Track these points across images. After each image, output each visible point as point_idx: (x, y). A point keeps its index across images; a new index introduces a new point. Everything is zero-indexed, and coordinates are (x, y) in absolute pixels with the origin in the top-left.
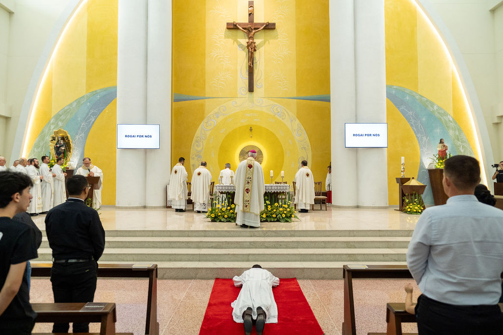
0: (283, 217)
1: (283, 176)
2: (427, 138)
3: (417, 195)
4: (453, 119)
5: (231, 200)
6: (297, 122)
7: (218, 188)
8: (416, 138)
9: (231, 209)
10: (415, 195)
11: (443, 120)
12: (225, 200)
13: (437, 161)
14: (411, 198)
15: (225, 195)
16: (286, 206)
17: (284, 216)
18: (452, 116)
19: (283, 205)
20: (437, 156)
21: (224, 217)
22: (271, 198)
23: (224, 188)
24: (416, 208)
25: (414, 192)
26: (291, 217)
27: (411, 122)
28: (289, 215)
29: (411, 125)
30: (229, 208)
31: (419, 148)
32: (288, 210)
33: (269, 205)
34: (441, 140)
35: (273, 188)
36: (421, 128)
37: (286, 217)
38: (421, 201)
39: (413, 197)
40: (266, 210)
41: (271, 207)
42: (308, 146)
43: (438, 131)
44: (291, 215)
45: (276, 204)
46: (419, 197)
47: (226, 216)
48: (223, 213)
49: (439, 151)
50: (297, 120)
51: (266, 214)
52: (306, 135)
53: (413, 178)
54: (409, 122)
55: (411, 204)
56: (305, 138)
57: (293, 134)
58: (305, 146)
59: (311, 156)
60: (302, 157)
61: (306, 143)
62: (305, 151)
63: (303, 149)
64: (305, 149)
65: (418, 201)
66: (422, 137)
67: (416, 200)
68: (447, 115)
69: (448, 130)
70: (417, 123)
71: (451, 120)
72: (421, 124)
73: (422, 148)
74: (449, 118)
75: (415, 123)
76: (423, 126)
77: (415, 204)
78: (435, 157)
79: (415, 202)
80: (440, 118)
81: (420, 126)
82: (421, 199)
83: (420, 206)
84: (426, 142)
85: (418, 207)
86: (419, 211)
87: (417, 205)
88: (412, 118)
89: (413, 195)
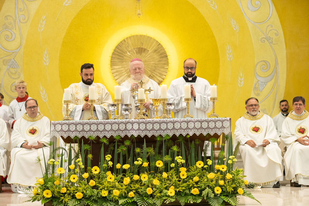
0: (216, 195)
1: (216, 96)
5: (90, 156)
7: (59, 127)
9: (91, 177)
12: (77, 157)
15: (76, 146)
16: (223, 168)
17: (218, 191)
19: (217, 167)
21: (74, 197)
22: (188, 149)
23: (73, 128)
26: (235, 193)
28: (230, 189)
30: (86, 175)
32: (229, 176)
33: (183, 165)
35: (191, 125)
37: (225, 193)
40: (175, 179)
41: (188, 171)
42: (276, 35)
44: (235, 189)
45: (200, 164)
47: (79, 195)
48: (72, 189)
51: (176, 187)
52: (274, 7)
56: (270, 16)
57: (241, 7)
58: (269, 35)
59: (285, 59)
60: (264, 61)
61: (272, 26)
62: (271, 47)
63: (266, 40)
64: (271, 43)
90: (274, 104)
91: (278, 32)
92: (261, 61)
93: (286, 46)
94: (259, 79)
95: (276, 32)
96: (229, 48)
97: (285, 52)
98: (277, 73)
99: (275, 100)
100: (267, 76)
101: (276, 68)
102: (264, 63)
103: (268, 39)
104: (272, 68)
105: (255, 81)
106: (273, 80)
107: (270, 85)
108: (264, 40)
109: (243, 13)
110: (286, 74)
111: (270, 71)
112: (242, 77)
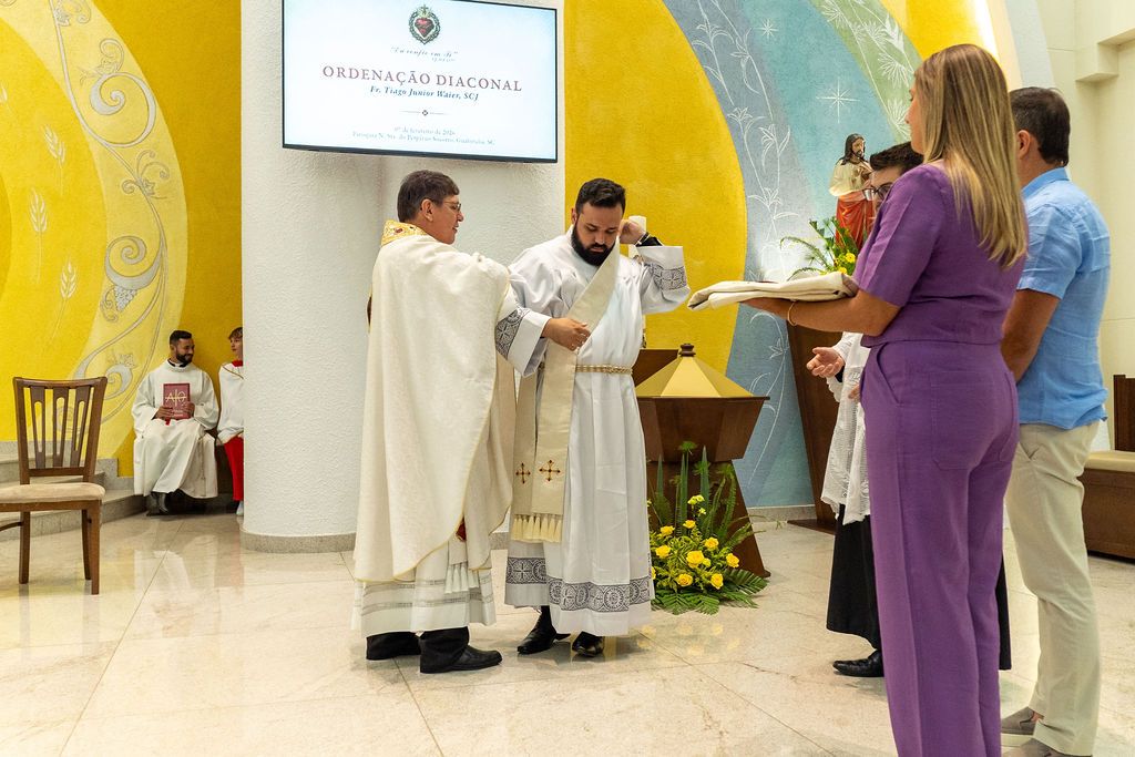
2: (781, 137)
3: (703, 467)
4: (908, 43)
6: (99, 26)
8: (725, 131)
10: (694, 460)
11: (860, 41)
13: (830, 258)
14: (670, 492)
18: (904, 25)
20: (831, 231)
24: (695, 558)
25: (687, 446)
27: (702, 35)
29: (704, 57)
31: (740, 189)
34: (850, 141)
36: (754, 82)
38: (731, 503)
39: (681, 480)
42: (164, 176)
43: (837, 98)
46: (713, 478)
49: (841, 204)
50: (97, 14)
52: (155, 110)
53: (688, 351)
54: (692, 35)
55: (667, 530)
56: (148, 130)
57: (73, 101)
58: (145, 175)
59: (185, 235)
60: (130, 238)
61: (152, 156)
62: (150, 204)
63: (136, 188)
64: (149, 194)
65: (707, 505)
66: (756, 126)
67: (700, 498)
68: (879, 16)
69: (885, 98)
70: (734, 48)
71: (897, 46)
72: (751, 52)
73: (758, 191)
74: (888, 36)
75: (724, 45)
76: (761, 69)
77: (688, 532)
78: (821, 232)
79: (691, 513)
80: (848, 30)
81: (749, 64)
82: (733, 490)
83: (720, 547)
84: (779, 155)
85: (707, 555)
86: (709, 578)
87: (704, 538)
88: (705, 17)
89: (683, 464)
90: (154, 342)
91: (167, 170)
92: (124, 238)
93: (187, 205)
94: (117, 280)
95: (162, 169)
96: (37, 200)
97: (185, 218)
98: (162, 269)
99: (157, 333)
100: (138, 273)
101: (160, 256)
102: (131, 243)
103: (144, 185)
104: (151, 254)
105: (106, 285)
106: (153, 285)
107: (144, 296)
108: (131, 187)
109: (77, 118)
110: (185, 273)
111: (145, 264)
112: (72, 274)
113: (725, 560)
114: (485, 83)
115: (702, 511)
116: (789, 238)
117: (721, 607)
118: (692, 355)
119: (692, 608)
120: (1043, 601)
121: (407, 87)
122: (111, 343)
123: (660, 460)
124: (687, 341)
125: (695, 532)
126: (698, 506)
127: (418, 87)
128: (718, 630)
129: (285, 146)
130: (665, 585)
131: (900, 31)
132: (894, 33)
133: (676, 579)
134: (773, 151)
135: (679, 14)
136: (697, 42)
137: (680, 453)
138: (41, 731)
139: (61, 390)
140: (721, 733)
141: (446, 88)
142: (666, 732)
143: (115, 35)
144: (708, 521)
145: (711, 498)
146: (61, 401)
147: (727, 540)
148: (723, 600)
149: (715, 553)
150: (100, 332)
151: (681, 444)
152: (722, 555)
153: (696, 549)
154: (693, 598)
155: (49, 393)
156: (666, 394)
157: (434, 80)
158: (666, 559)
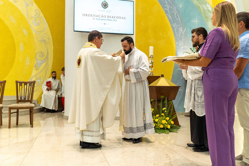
2: (183, 30)
3: (166, 102)
4: (212, 9)
6: (35, 7)
8: (171, 29)
10: (164, 100)
11: (201, 8)
14: (158, 107)
18: (211, 5)
20: (195, 51)
24: (164, 122)
25: (162, 97)
27: (166, 7)
29: (166, 12)
31: (174, 41)
36: (177, 17)
38: (172, 110)
39: (161, 104)
42: (48, 39)
43: (196, 21)
46: (168, 104)
50: (35, 4)
52: (47, 24)
53: (162, 76)
54: (164, 7)
55: (158, 115)
56: (45, 29)
57: (29, 23)
58: (44, 39)
59: (53, 52)
61: (46, 34)
62: (45, 45)
63: (42, 41)
64: (45, 43)
65: (167, 110)
66: (178, 27)
67: (165, 108)
68: (206, 3)
69: (207, 22)
70: (173, 10)
71: (210, 10)
72: (177, 11)
73: (178, 42)
74: (208, 7)
75: (171, 10)
76: (179, 15)
77: (162, 116)
78: (193, 51)
79: (163, 112)
80: (199, 6)
81: (176, 14)
82: (172, 107)
83: (170, 119)
84: (183, 34)
85: (167, 121)
86: (167, 126)
87: (166, 117)
88: (167, 3)
89: (161, 101)
90: (46, 75)
91: (49, 37)
92: (40, 52)
93: (53, 45)
94: (38, 61)
96: (21, 44)
97: (53, 48)
98: (48, 59)
99: (46, 73)
100: (42, 60)
101: (47, 56)
102: (41, 53)
103: (44, 41)
104: (45, 56)
105: (36, 62)
106: (46, 62)
107: (44, 65)
109: (30, 26)
110: (52, 60)
111: (44, 58)
112: (29, 60)
113: (171, 122)
114: (118, 17)
115: (166, 111)
116: (185, 52)
117: (170, 133)
118: (163, 77)
119: (163, 133)
120: (245, 129)
121: (101, 18)
122: (36, 75)
123: (156, 100)
124: (162, 74)
125: (164, 116)
126: (165, 110)
127: (103, 18)
128: (169, 138)
129: (74, 31)
130: (157, 127)
131: (210, 7)
132: (209, 7)
133: (160, 126)
134: (182, 33)
135: (161, 3)
136: (164, 9)
137: (161, 98)
138: (20, 155)
139: (26, 83)
140: (170, 159)
141: (109, 19)
142: (157, 158)
143: (38, 9)
144: (167, 114)
145: (168, 108)
146: (26, 86)
147: (171, 118)
148: (170, 131)
149: (168, 120)
150: (34, 72)
151: (161, 96)
152: (170, 121)
153: (164, 120)
154: (163, 131)
155: (23, 84)
156: (157, 85)
157: (107, 17)
158: (157, 122)
